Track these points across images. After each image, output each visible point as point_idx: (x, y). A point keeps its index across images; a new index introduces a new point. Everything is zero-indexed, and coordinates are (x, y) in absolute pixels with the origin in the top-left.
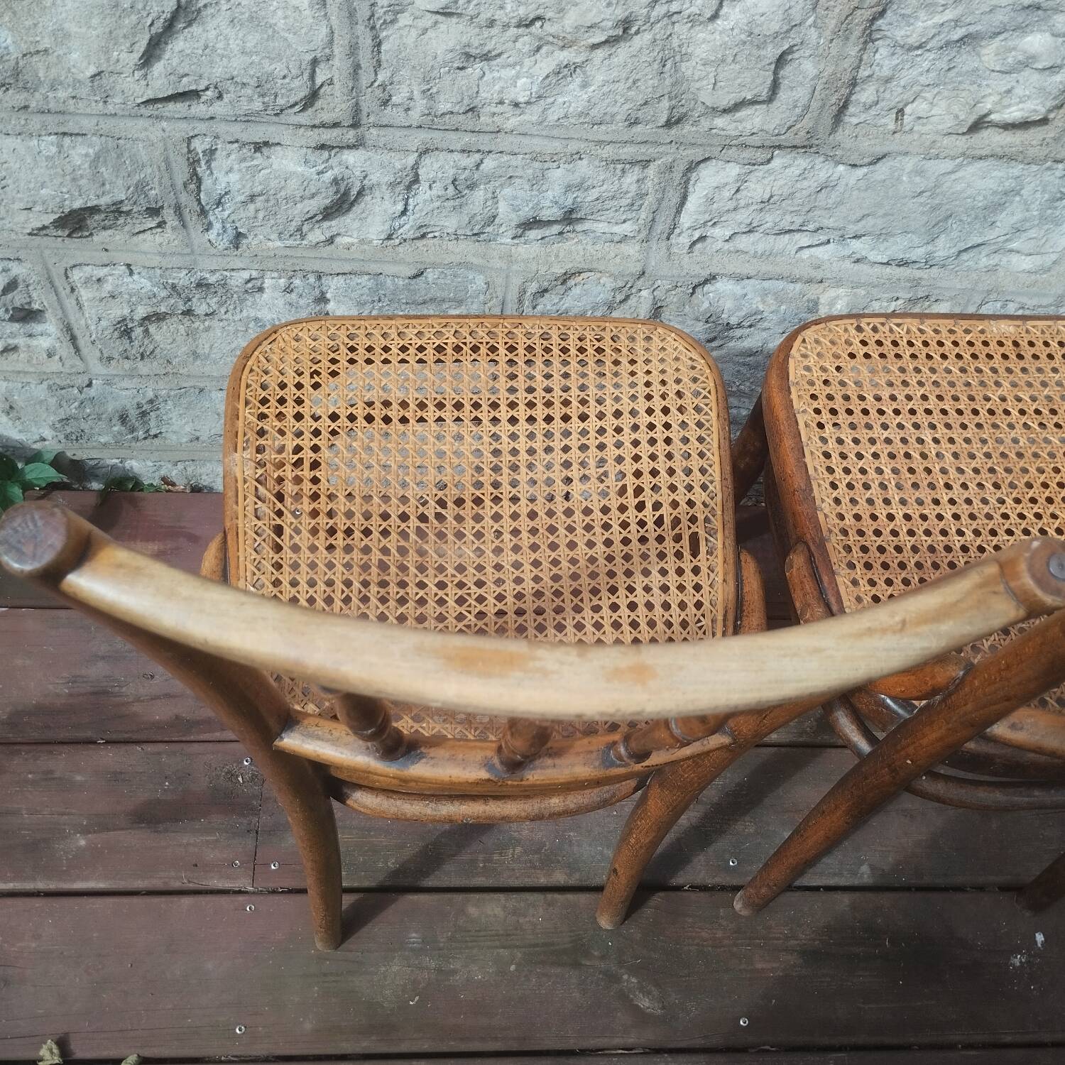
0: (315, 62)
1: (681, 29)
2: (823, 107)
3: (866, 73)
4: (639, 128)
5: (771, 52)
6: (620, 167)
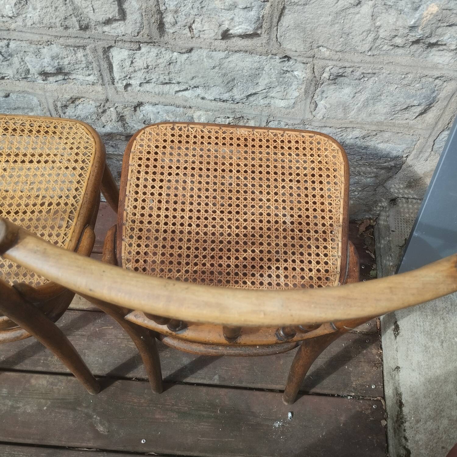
2: (149, 23)
3: (164, 8)
4: (70, 30)
6: (72, 48)
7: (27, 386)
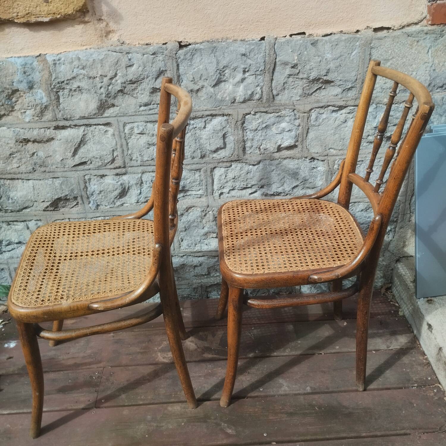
0: (113, 151)
1: (198, 132)
2: (238, 148)
3: (246, 138)
4: (195, 159)
5: (221, 134)
6: (193, 172)
7: (166, 412)
